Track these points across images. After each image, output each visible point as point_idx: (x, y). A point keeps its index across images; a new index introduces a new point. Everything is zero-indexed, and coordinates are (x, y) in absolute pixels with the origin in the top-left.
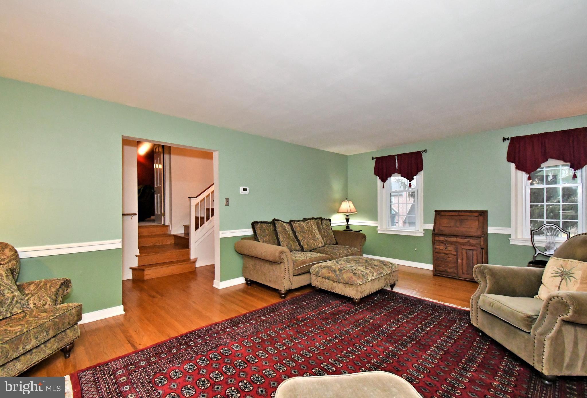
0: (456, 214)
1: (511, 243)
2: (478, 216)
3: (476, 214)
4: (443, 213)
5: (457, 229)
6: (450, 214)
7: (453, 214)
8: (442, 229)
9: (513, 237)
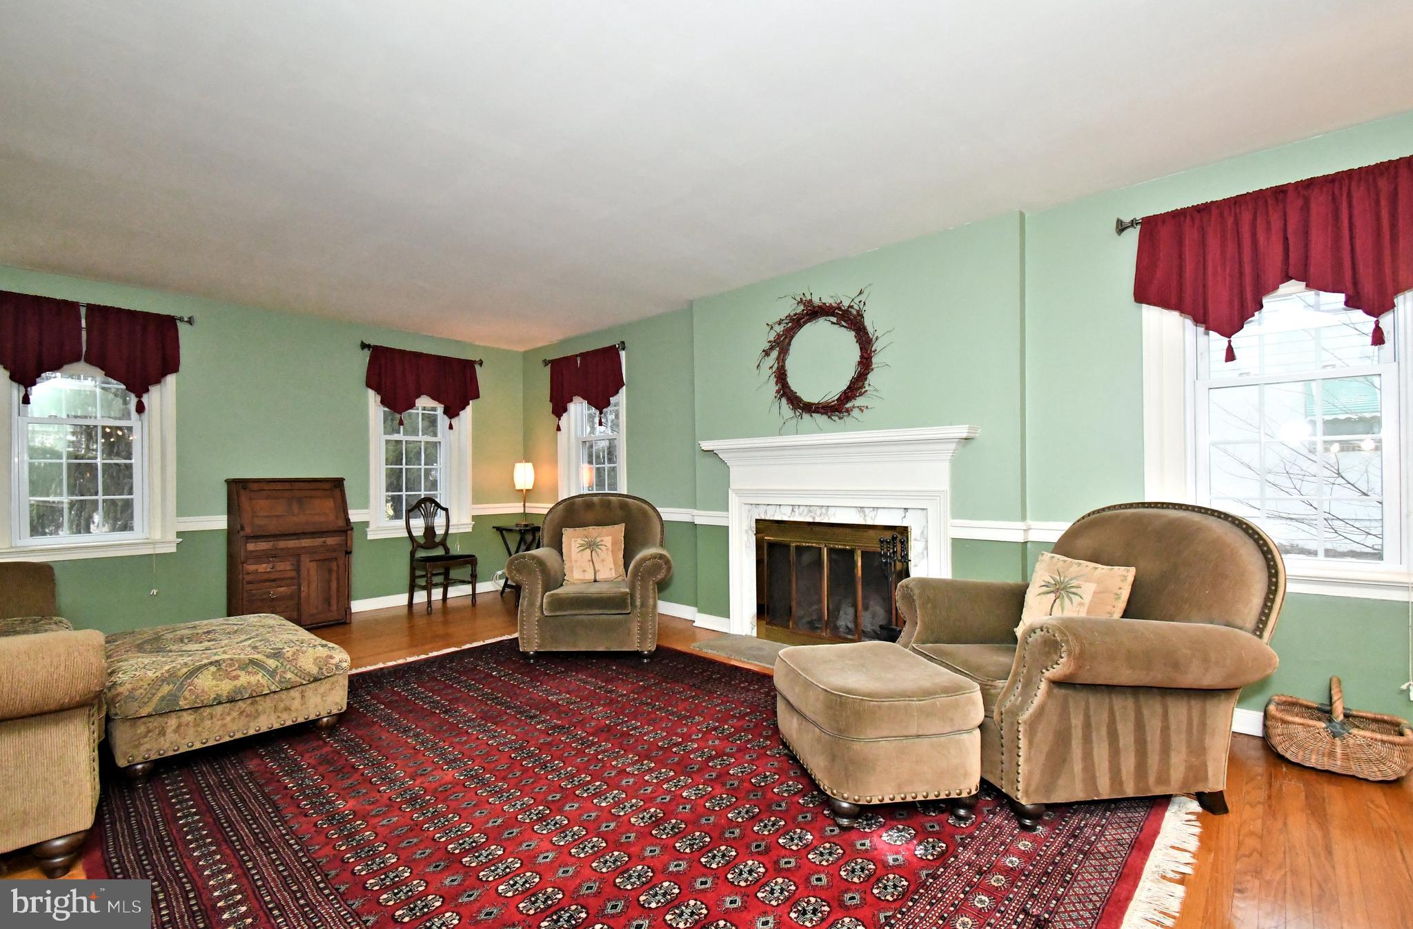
0: (287, 486)
1: (369, 537)
2: (331, 489)
3: (326, 486)
4: (255, 486)
5: (296, 519)
6: (273, 486)
7: (280, 486)
8: (258, 522)
9: (372, 526)
